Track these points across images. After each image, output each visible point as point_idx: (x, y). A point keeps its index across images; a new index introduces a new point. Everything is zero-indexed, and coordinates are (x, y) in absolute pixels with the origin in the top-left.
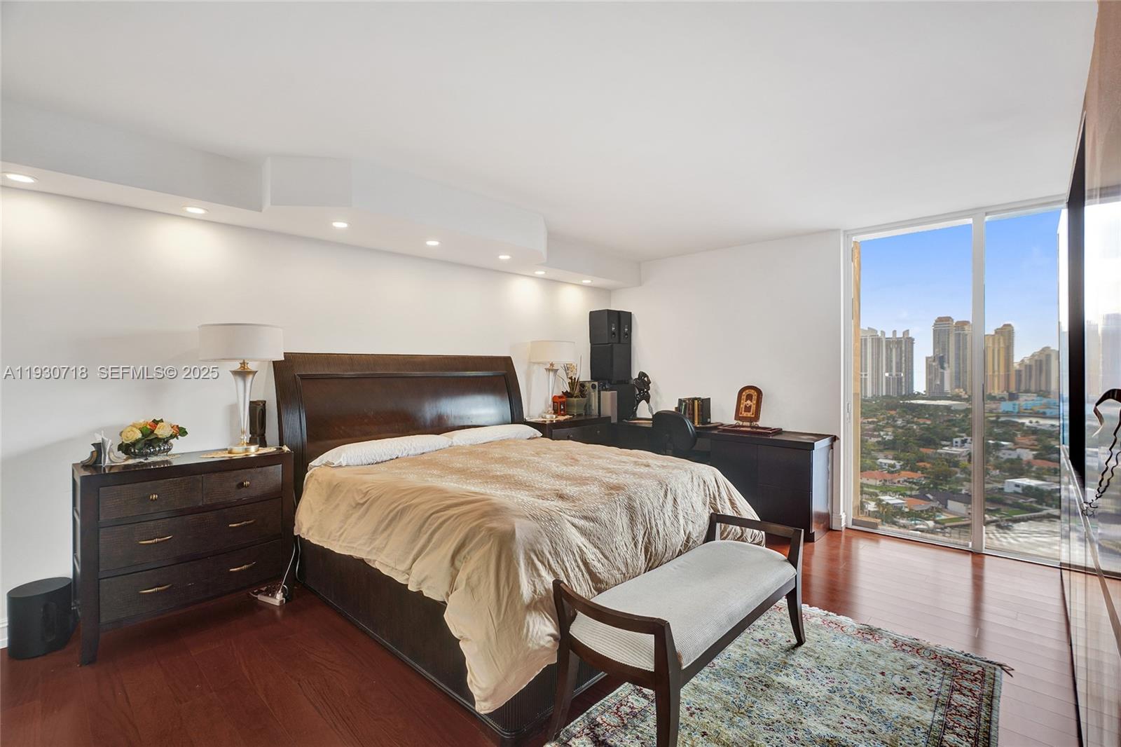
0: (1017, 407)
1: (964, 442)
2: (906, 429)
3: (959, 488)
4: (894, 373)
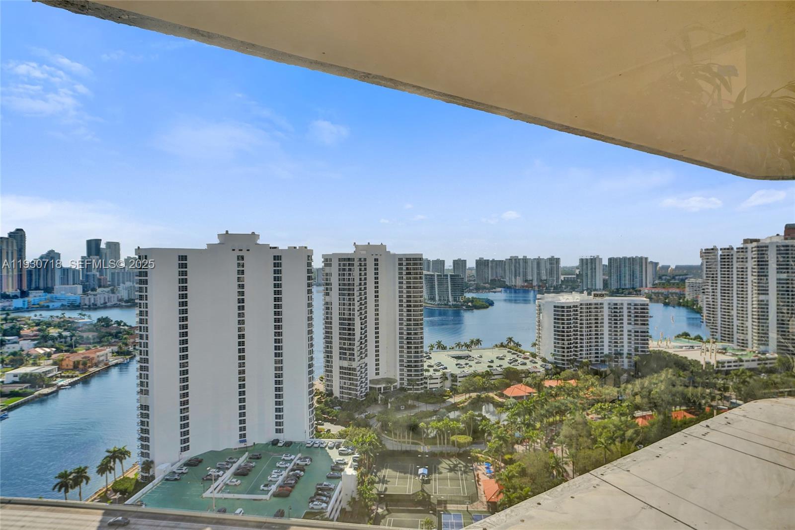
0: (26, 303)
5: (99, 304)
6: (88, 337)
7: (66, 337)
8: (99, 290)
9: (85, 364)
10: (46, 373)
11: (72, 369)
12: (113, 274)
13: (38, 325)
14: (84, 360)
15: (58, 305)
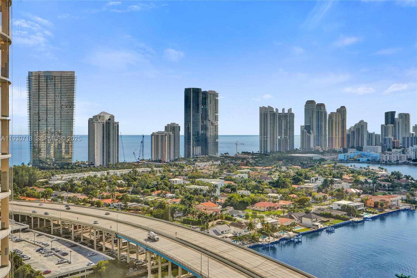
0: (346, 156)
1: (316, 179)
2: (286, 173)
3: (310, 209)
4: (283, 137)
5: (393, 161)
6: (384, 185)
7: (370, 183)
8: (394, 150)
9: (382, 205)
10: (356, 207)
11: (373, 208)
12: (404, 138)
13: (352, 172)
14: (382, 202)
15: (365, 159)
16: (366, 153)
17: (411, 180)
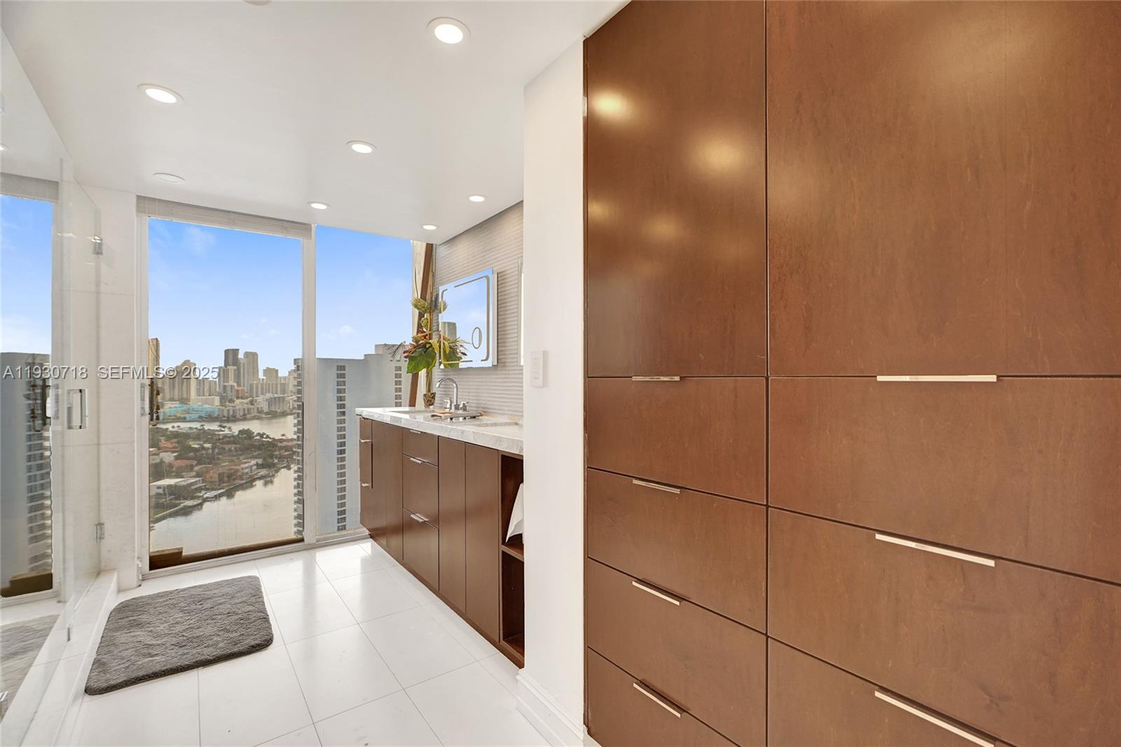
5: (238, 416)
6: (230, 449)
7: (207, 449)
8: (238, 401)
9: (230, 476)
10: (191, 485)
11: (217, 481)
12: (251, 385)
13: (176, 436)
14: (229, 472)
15: (195, 416)
16: (195, 406)
17: (266, 438)
